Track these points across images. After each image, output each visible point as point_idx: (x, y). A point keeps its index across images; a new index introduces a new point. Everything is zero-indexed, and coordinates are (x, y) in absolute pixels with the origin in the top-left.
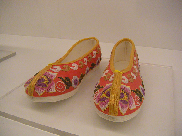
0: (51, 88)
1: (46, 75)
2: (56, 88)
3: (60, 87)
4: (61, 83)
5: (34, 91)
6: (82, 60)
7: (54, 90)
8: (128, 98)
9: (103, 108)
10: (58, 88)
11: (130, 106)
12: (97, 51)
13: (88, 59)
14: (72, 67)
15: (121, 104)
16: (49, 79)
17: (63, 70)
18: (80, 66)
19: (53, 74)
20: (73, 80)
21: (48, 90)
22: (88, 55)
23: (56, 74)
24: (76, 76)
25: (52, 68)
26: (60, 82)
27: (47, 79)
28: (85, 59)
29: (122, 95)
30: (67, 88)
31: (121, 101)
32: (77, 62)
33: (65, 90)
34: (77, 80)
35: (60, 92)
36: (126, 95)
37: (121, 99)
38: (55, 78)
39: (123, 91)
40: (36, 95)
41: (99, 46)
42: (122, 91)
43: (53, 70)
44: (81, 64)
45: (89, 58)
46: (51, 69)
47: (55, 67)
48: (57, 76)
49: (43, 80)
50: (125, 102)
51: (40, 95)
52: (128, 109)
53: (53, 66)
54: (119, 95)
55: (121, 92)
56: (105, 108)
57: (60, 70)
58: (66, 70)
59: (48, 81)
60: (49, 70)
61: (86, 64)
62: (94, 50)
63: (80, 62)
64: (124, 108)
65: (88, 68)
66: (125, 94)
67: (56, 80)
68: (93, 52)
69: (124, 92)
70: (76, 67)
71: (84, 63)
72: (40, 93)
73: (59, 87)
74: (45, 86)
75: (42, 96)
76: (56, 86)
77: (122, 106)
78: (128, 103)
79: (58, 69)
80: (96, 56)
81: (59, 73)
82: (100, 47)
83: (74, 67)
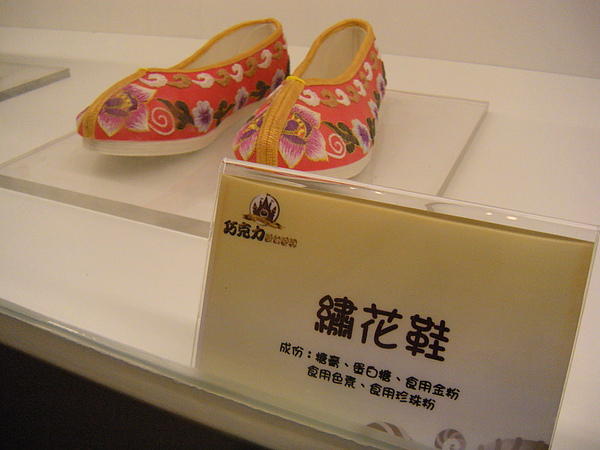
0: (137, 121)
1: (128, 90)
2: (150, 121)
3: (162, 121)
4: (162, 113)
5: (97, 125)
6: (228, 68)
7: (144, 126)
8: (308, 134)
9: (246, 153)
10: (156, 123)
11: (309, 151)
12: (274, 51)
13: (245, 68)
14: (197, 80)
15: (285, 143)
16: (134, 101)
17: (171, 83)
18: (220, 81)
19: (145, 90)
20: (195, 109)
21: (130, 123)
22: (246, 59)
23: (154, 92)
24: (206, 102)
25: (145, 77)
26: (160, 108)
27: (129, 100)
28: (237, 68)
29: (292, 125)
30: (180, 127)
31: (289, 137)
32: (212, 72)
33: (173, 130)
34: (207, 112)
35: (160, 133)
36: (302, 127)
37: (289, 133)
38: (149, 99)
39: (296, 118)
40: (100, 135)
41: (281, 39)
42: (293, 118)
43: (146, 82)
44: (222, 77)
45: (248, 65)
46: (142, 80)
47: (151, 76)
48: (155, 96)
49: (119, 102)
50: (296, 140)
51: (110, 135)
52: (304, 157)
53: (148, 73)
54: (284, 123)
55: (289, 117)
56: (250, 153)
57: (163, 84)
58: (180, 84)
59: (131, 105)
60: (137, 82)
61: (238, 78)
62: (266, 48)
63: (221, 72)
64: (292, 151)
65: (243, 92)
66: (301, 125)
67: (152, 104)
68: (261, 51)
69: (298, 120)
70: (207, 81)
71: (234, 77)
72: (109, 129)
73: (158, 121)
74: (124, 114)
75: (117, 137)
76: (150, 117)
77: (287, 146)
78: (305, 143)
79: (161, 81)
80: (272, 64)
81: (160, 90)
82: (284, 43)
83: (203, 80)
